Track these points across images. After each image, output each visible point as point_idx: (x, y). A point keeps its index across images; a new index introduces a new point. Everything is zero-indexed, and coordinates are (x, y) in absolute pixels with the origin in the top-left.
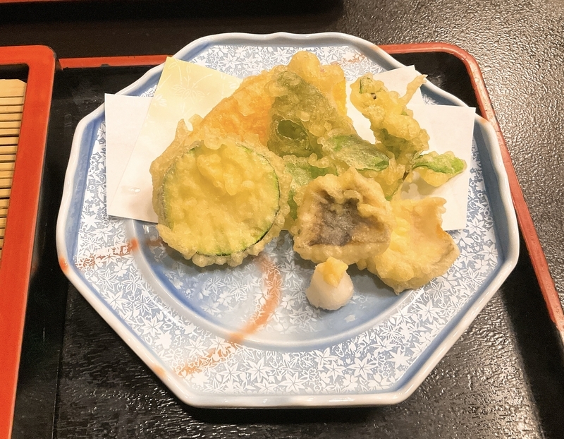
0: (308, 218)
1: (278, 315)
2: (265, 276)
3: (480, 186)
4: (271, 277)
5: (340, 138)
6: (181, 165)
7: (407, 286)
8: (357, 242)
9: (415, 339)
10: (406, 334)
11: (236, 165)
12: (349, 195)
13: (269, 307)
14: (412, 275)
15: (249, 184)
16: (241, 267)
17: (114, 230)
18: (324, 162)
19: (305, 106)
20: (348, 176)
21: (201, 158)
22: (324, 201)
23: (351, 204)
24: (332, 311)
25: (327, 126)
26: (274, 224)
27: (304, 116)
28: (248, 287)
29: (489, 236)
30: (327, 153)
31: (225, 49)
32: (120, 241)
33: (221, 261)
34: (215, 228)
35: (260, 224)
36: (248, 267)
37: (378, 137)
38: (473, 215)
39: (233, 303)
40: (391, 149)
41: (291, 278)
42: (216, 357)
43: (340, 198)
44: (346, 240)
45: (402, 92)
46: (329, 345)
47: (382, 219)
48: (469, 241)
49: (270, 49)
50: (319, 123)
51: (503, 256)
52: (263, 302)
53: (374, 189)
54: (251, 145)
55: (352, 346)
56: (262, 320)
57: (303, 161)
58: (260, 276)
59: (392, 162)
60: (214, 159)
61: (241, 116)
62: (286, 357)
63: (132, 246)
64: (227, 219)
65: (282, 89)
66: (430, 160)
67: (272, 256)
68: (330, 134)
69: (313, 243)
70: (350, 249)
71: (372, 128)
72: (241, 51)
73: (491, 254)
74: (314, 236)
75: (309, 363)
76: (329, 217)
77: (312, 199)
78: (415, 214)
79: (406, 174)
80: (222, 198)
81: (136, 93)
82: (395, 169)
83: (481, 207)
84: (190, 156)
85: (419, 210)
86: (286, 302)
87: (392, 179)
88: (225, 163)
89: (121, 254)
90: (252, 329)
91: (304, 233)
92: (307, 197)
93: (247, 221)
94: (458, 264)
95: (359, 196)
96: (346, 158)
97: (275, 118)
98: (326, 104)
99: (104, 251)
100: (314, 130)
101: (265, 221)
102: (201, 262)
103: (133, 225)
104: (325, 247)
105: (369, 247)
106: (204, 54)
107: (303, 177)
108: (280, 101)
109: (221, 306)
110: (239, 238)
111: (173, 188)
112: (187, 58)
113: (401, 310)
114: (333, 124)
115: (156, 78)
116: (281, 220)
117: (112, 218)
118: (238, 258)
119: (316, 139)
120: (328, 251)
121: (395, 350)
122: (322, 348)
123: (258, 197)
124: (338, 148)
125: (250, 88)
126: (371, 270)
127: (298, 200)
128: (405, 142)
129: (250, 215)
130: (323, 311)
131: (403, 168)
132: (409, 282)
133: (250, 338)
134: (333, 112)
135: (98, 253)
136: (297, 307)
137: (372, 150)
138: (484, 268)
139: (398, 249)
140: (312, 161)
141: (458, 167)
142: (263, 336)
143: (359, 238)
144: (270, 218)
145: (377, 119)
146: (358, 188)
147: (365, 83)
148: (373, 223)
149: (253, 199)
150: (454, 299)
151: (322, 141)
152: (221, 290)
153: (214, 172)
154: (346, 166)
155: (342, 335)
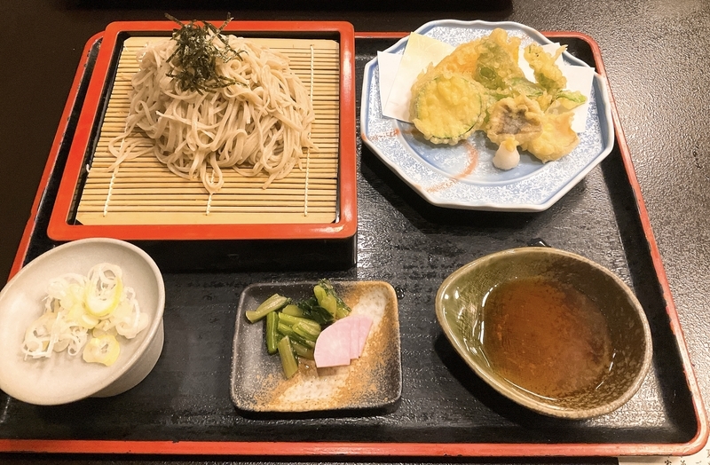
0: (496, 120)
1: (476, 171)
2: (469, 152)
3: (594, 112)
4: (472, 153)
5: (516, 79)
6: (429, 87)
7: (550, 158)
8: (525, 132)
9: (552, 184)
10: (548, 181)
11: (458, 88)
12: (521, 107)
13: (472, 167)
14: (553, 151)
15: (465, 99)
16: (456, 146)
17: (385, 124)
18: (506, 91)
19: (497, 60)
20: (520, 98)
21: (441, 83)
22: (506, 111)
23: (521, 113)
24: (507, 170)
25: (509, 72)
26: (478, 122)
27: (496, 65)
28: (460, 157)
29: (598, 137)
30: (508, 87)
31: (443, 29)
32: (390, 130)
33: (446, 141)
34: (444, 123)
35: (469, 122)
36: (460, 148)
37: (537, 79)
38: (589, 126)
39: (452, 163)
40: (544, 86)
41: (484, 155)
42: (445, 186)
43: (515, 109)
44: (518, 131)
45: (553, 54)
46: (506, 185)
47: (539, 119)
48: (586, 139)
49: (471, 30)
50: (503, 70)
51: (605, 146)
52: (468, 164)
53: (535, 104)
54: (467, 78)
55: (518, 186)
56: (469, 172)
57: (493, 92)
58: (466, 152)
59: (545, 93)
60: (448, 84)
61: (458, 65)
62: (482, 189)
63: (396, 132)
64: (451, 118)
65: (485, 49)
66: (567, 94)
67: (472, 142)
68: (510, 76)
69: (498, 133)
70: (520, 135)
71: (535, 73)
72: (453, 31)
73: (599, 146)
74: (499, 129)
75: (494, 192)
76: (508, 120)
77: (499, 110)
78: (556, 122)
79: (552, 101)
80: (450, 106)
81: (393, 52)
82: (547, 97)
83: (595, 123)
84: (434, 82)
85: (559, 120)
86: (481, 165)
87: (545, 103)
88: (453, 87)
89: (391, 136)
90: (463, 176)
91: (493, 128)
92: (496, 109)
93: (462, 120)
94: (578, 150)
95: (526, 108)
96: (519, 90)
97: (478, 66)
98: (509, 59)
99: (381, 134)
100: (501, 73)
101: (472, 121)
102: (436, 141)
103: (396, 122)
104: (506, 135)
105: (531, 134)
106: (431, 31)
107: (493, 100)
108: (482, 56)
109: (445, 165)
110: (458, 130)
111: (423, 100)
112: (422, 33)
113: (546, 170)
114: (512, 71)
115: (405, 44)
116: (481, 120)
117: (385, 118)
118: (456, 140)
119: (502, 79)
120: (507, 136)
121: (541, 188)
122: (502, 186)
123: (469, 107)
124: (514, 84)
125: (464, 49)
126: (530, 151)
127: (490, 111)
128: (553, 82)
129: (464, 117)
130: (501, 170)
131: (551, 97)
132: (551, 155)
133: (463, 179)
134: (512, 65)
135: (379, 134)
136: (487, 168)
137: (533, 86)
138: (593, 152)
139: (546, 138)
140: (499, 91)
141: (583, 100)
142: (469, 178)
143: (525, 129)
144: (475, 119)
145: (538, 67)
146: (526, 103)
147: (532, 48)
148: (534, 122)
149: (466, 108)
150: (575, 166)
151: (505, 80)
152: (445, 158)
153: (447, 91)
154: (518, 94)
155: (513, 180)
